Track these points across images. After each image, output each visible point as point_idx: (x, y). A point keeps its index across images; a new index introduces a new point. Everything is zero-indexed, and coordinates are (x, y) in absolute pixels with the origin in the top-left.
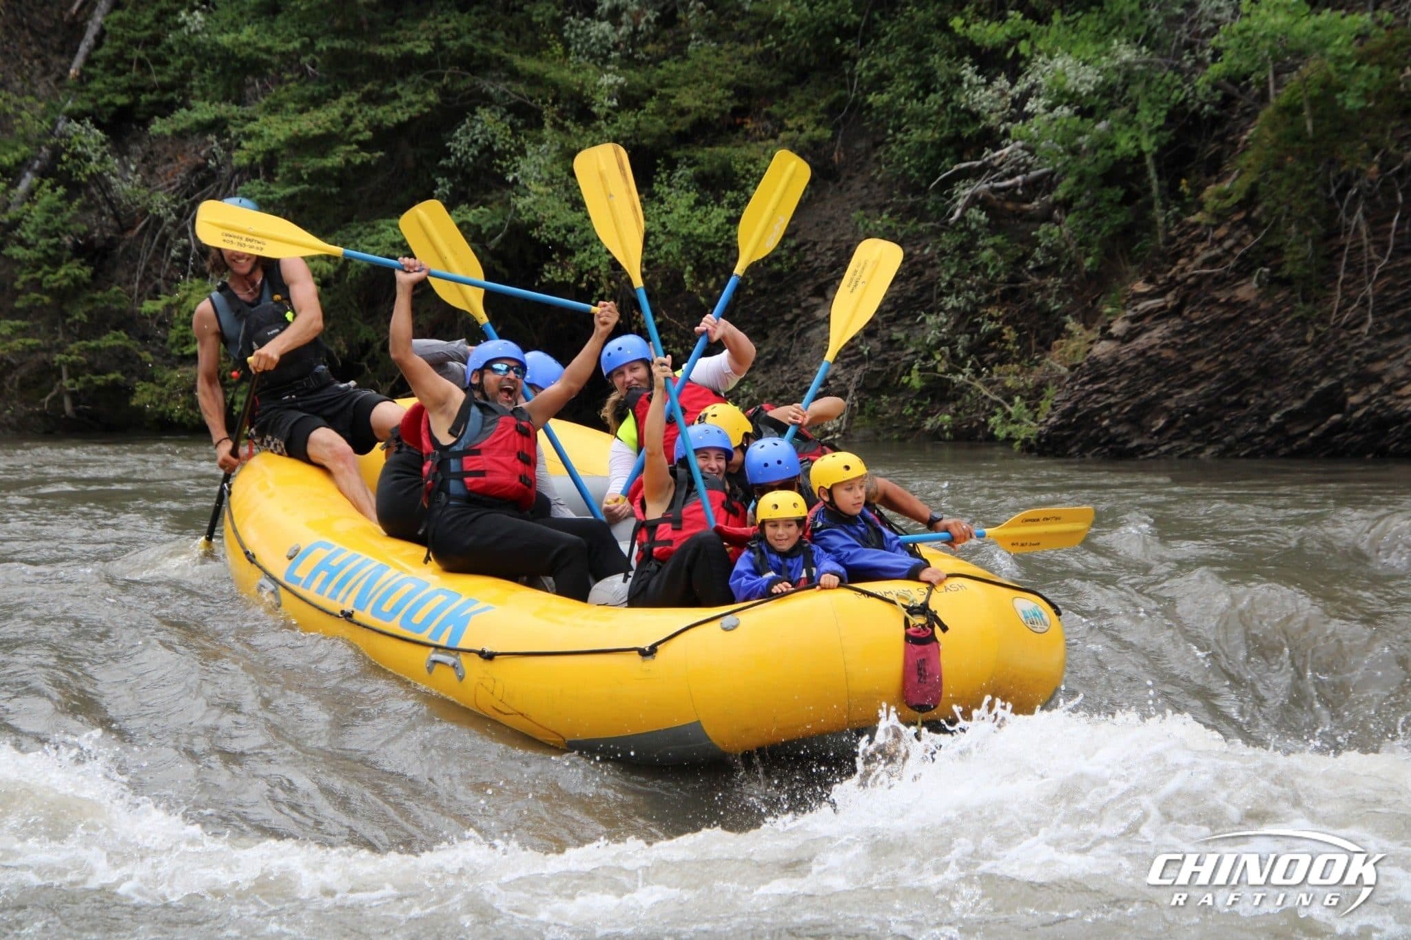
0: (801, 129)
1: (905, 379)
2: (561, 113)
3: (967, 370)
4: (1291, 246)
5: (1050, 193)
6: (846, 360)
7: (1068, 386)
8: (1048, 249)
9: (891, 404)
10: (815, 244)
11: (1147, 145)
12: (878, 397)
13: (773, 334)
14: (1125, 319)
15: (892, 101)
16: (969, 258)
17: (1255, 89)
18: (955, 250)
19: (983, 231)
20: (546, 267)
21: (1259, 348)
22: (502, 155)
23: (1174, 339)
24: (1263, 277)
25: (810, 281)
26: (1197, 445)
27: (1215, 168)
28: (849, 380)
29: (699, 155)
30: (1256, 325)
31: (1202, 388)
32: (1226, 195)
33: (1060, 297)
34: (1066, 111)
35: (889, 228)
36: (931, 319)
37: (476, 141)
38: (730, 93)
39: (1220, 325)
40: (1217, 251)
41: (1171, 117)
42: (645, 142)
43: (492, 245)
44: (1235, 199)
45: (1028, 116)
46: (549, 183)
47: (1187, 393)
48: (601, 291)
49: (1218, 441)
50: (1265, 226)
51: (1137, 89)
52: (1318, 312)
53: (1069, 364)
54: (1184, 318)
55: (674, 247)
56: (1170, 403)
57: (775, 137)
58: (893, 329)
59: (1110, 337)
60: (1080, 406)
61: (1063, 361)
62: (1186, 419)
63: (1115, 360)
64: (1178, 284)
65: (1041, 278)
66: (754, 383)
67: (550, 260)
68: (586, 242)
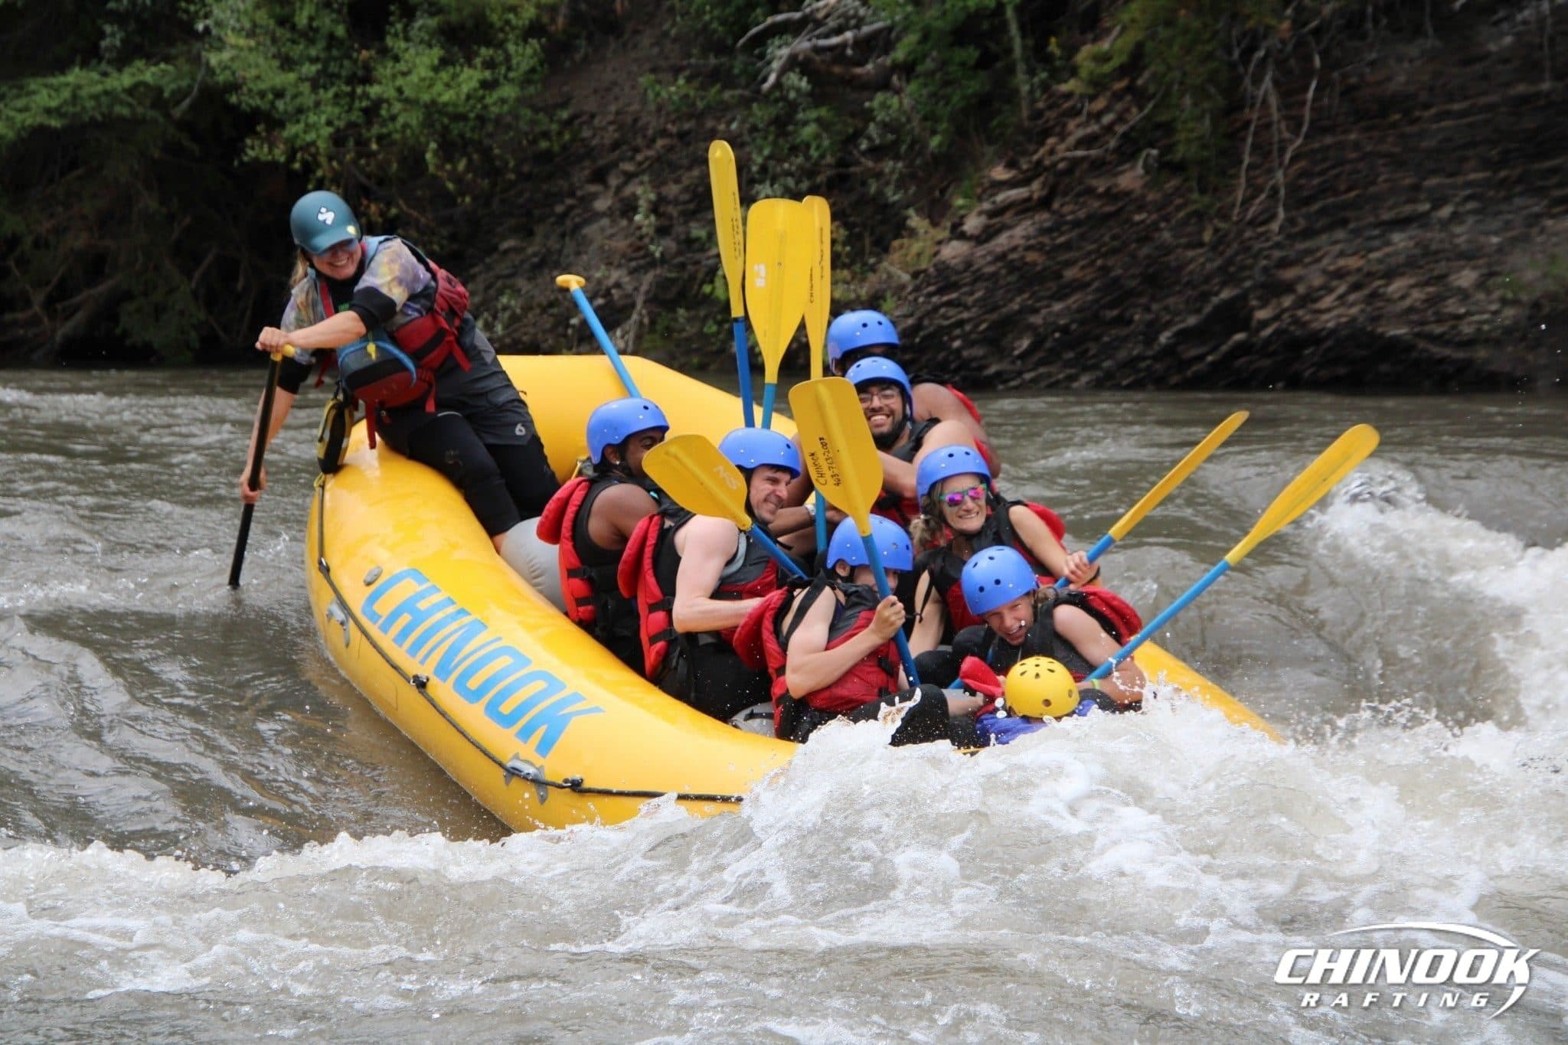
1: (707, 289)
4: (1185, 122)
5: (887, 54)
6: (633, 264)
7: (911, 298)
8: (886, 127)
9: (689, 320)
10: (593, 116)
12: (674, 311)
13: (540, 230)
14: (980, 213)
16: (785, 135)
18: (770, 124)
19: (804, 103)
20: (249, 142)
21: (1145, 250)
23: (1041, 239)
24: (1151, 161)
25: (587, 163)
26: (1073, 371)
27: (1091, 24)
28: (636, 289)
30: (1143, 221)
31: (1074, 301)
32: (1105, 58)
33: (901, 185)
35: (686, 96)
39: (1098, 221)
40: (1094, 128)
43: (177, 112)
44: (1116, 62)
46: (252, 34)
47: (1058, 307)
48: (319, 173)
49: (1095, 367)
50: (1154, 95)
52: (1218, 205)
53: (912, 270)
54: (1054, 213)
55: (414, 118)
56: (1036, 320)
58: (693, 225)
59: (963, 236)
60: (926, 322)
61: (904, 266)
62: (1056, 340)
63: (968, 264)
64: (1046, 169)
65: (878, 160)
66: (517, 292)
67: (254, 133)
68: (300, 111)
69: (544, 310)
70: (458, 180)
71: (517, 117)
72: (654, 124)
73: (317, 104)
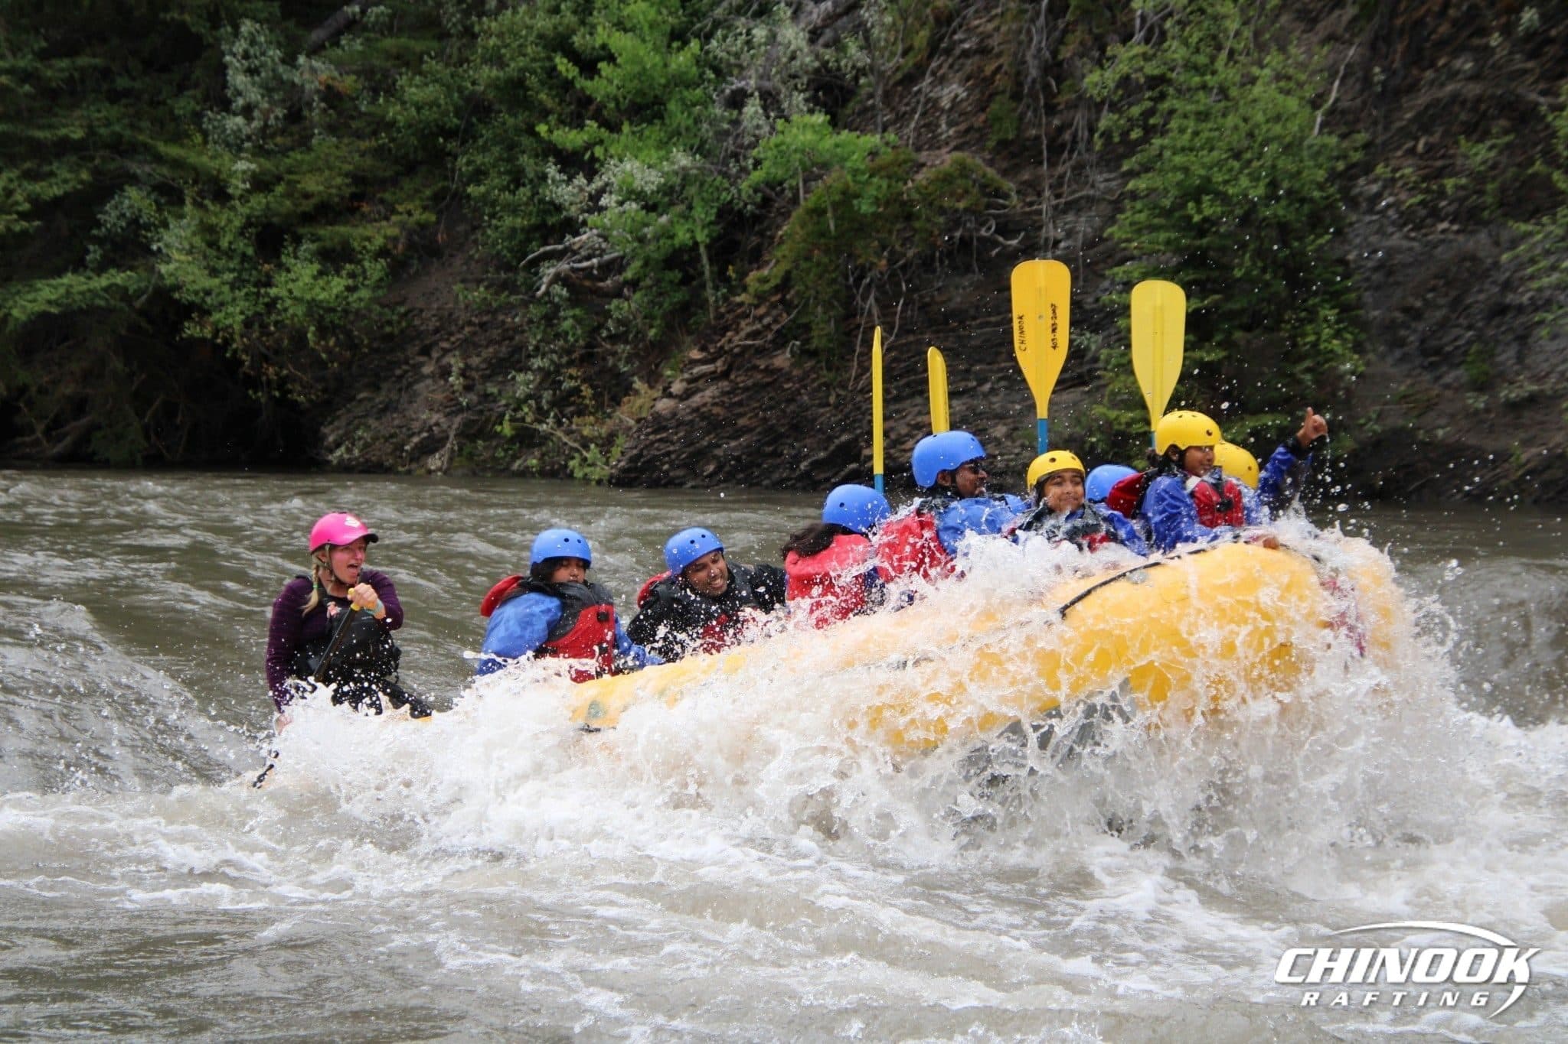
0: (409, 213)
1: (498, 428)
2: (200, 193)
3: (550, 421)
4: (818, 324)
5: (620, 273)
6: (448, 410)
7: (635, 435)
8: (619, 322)
9: (485, 448)
10: (421, 311)
11: (701, 236)
12: (475, 442)
13: (385, 386)
14: (682, 380)
15: (488, 192)
16: (552, 326)
17: (788, 194)
18: (541, 319)
19: (564, 305)
20: (186, 324)
21: (792, 407)
22: (147, 227)
23: (722, 398)
24: (795, 349)
25: (417, 342)
27: (756, 258)
28: (450, 427)
29: (322, 232)
30: (789, 389)
31: (744, 440)
32: (764, 280)
33: (628, 361)
34: (634, 206)
35: (485, 299)
36: (520, 377)
37: (123, 215)
38: (348, 181)
39: (760, 387)
40: (758, 326)
41: (720, 214)
42: (275, 220)
43: (138, 304)
44: (773, 283)
45: (601, 209)
46: (190, 252)
47: (733, 444)
48: (234, 346)
50: (798, 305)
51: (692, 190)
52: (839, 379)
53: (636, 417)
54: (731, 381)
55: (300, 310)
56: (719, 452)
57: (387, 219)
58: (488, 384)
59: (670, 396)
60: (645, 453)
61: (631, 415)
62: (732, 466)
63: (674, 414)
64: (726, 352)
65: (613, 344)
66: (368, 428)
67: (190, 318)
68: (222, 304)
69: (386, 440)
70: (329, 351)
71: (370, 311)
72: (463, 317)
73: (234, 300)
